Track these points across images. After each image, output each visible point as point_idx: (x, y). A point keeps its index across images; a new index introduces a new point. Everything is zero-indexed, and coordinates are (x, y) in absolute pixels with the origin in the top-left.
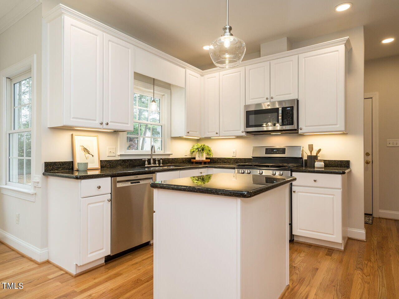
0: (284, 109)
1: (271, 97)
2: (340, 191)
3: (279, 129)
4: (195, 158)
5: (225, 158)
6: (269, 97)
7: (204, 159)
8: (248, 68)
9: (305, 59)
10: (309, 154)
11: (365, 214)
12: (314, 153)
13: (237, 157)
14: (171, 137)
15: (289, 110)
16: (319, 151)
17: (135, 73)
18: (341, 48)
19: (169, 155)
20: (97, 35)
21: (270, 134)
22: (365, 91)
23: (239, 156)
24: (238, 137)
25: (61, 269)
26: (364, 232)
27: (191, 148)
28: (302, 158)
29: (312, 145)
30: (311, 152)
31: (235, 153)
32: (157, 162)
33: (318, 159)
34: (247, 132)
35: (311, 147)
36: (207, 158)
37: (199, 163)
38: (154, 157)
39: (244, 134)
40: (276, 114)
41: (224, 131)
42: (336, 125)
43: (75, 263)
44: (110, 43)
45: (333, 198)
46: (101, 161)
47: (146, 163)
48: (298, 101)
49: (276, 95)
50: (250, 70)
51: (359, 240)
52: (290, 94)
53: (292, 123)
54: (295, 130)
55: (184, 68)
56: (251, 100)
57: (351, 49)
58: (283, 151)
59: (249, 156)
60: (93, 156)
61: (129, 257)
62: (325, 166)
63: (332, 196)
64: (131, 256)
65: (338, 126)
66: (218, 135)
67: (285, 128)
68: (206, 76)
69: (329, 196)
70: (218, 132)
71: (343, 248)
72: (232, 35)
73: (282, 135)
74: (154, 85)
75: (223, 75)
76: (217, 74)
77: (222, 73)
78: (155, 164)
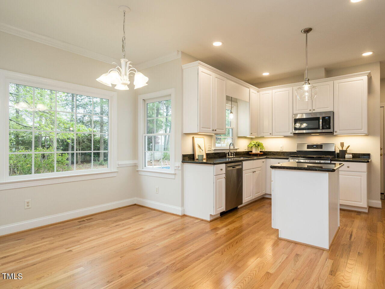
0: (324, 118)
1: (313, 109)
2: (366, 173)
3: (320, 131)
4: (251, 152)
5: (275, 152)
6: (311, 109)
7: (259, 152)
8: (295, 88)
9: (339, 84)
10: (341, 149)
11: (381, 193)
12: (344, 149)
13: (284, 151)
14: (238, 137)
15: (327, 119)
16: (349, 146)
17: (227, 96)
18: (365, 78)
19: (237, 149)
20: (211, 75)
22: (381, 102)
23: (285, 150)
25: (197, 219)
26: (381, 202)
27: (248, 144)
28: (335, 152)
29: (343, 143)
30: (342, 148)
31: (282, 148)
32: (232, 155)
33: (348, 152)
34: (295, 134)
35: (342, 145)
36: (260, 152)
37: (256, 155)
38: (231, 151)
39: (292, 135)
40: (318, 121)
41: (277, 132)
42: (362, 129)
43: (210, 214)
44: (216, 78)
45: (361, 178)
46: (206, 153)
47: (227, 155)
48: (333, 113)
49: (317, 108)
51: (377, 208)
52: (328, 108)
53: (329, 128)
54: (332, 132)
55: (249, 88)
56: (297, 111)
57: (371, 77)
58: (321, 146)
59: (295, 150)
61: (231, 214)
62: (353, 158)
63: (360, 177)
64: (232, 214)
65: (363, 130)
66: (271, 135)
67: (324, 131)
68: (261, 93)
69: (357, 177)
70: (271, 133)
71: (367, 211)
72: (309, 84)
73: (320, 136)
74: (232, 101)
75: (275, 92)
76: (270, 92)
77: (274, 91)
78: (231, 156)
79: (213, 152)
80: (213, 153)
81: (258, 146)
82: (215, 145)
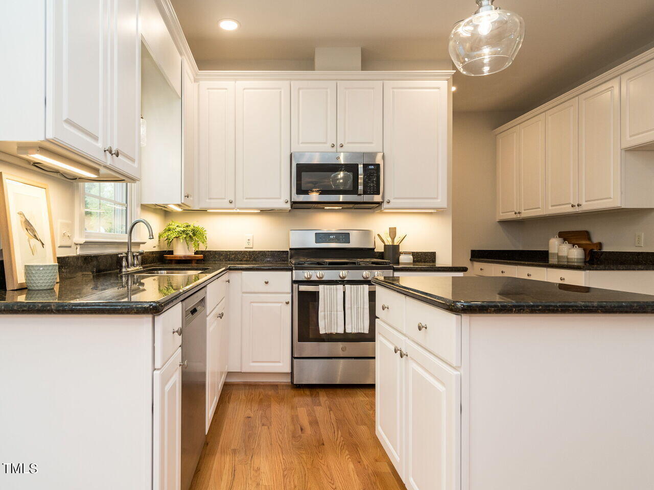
1: (338, 143)
3: (343, 199)
5: (230, 251)
6: (335, 143)
7: (192, 254)
8: (296, 85)
9: (394, 90)
10: (389, 243)
12: (396, 242)
13: (254, 249)
14: (142, 205)
15: (373, 169)
21: (323, 208)
23: (257, 247)
24: (264, 212)
28: (374, 249)
29: (395, 228)
30: (393, 239)
32: (135, 262)
33: (403, 250)
34: (295, 203)
35: (393, 232)
36: (196, 253)
37: (182, 261)
40: (354, 174)
41: (246, 199)
42: (437, 198)
48: (384, 155)
49: (346, 141)
50: (299, 89)
52: (371, 143)
53: (375, 192)
56: (301, 145)
58: (345, 237)
60: (43, 244)
62: (414, 261)
65: (439, 200)
66: (232, 206)
67: (365, 198)
70: (232, 199)
73: (343, 212)
75: (244, 89)
76: (230, 84)
77: (241, 84)
78: (133, 265)
79: (79, 252)
80: (78, 258)
81: (194, 234)
82: (82, 228)
